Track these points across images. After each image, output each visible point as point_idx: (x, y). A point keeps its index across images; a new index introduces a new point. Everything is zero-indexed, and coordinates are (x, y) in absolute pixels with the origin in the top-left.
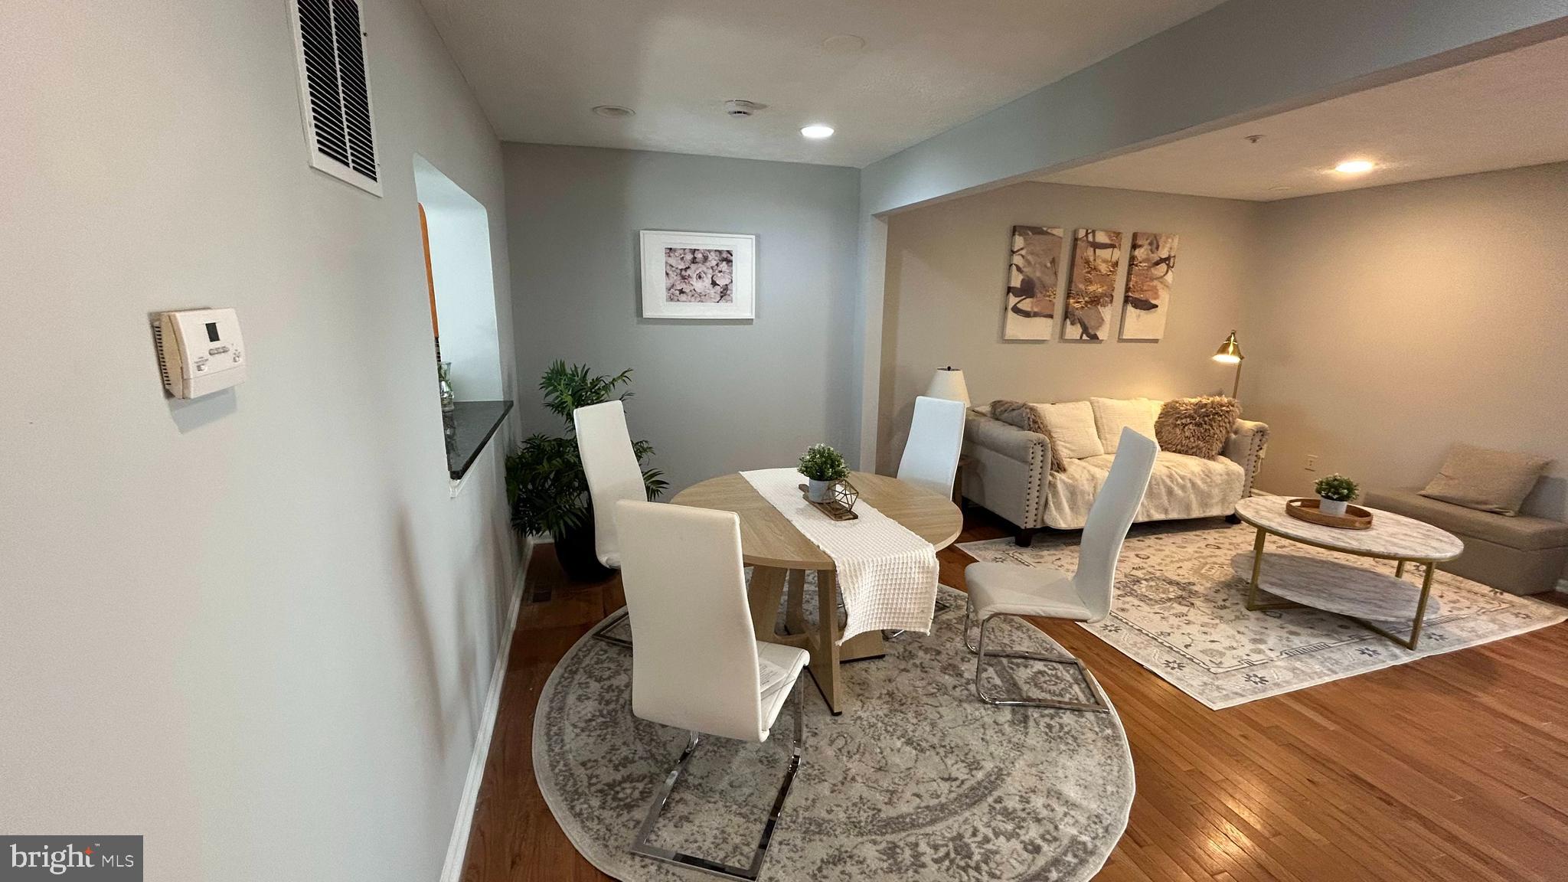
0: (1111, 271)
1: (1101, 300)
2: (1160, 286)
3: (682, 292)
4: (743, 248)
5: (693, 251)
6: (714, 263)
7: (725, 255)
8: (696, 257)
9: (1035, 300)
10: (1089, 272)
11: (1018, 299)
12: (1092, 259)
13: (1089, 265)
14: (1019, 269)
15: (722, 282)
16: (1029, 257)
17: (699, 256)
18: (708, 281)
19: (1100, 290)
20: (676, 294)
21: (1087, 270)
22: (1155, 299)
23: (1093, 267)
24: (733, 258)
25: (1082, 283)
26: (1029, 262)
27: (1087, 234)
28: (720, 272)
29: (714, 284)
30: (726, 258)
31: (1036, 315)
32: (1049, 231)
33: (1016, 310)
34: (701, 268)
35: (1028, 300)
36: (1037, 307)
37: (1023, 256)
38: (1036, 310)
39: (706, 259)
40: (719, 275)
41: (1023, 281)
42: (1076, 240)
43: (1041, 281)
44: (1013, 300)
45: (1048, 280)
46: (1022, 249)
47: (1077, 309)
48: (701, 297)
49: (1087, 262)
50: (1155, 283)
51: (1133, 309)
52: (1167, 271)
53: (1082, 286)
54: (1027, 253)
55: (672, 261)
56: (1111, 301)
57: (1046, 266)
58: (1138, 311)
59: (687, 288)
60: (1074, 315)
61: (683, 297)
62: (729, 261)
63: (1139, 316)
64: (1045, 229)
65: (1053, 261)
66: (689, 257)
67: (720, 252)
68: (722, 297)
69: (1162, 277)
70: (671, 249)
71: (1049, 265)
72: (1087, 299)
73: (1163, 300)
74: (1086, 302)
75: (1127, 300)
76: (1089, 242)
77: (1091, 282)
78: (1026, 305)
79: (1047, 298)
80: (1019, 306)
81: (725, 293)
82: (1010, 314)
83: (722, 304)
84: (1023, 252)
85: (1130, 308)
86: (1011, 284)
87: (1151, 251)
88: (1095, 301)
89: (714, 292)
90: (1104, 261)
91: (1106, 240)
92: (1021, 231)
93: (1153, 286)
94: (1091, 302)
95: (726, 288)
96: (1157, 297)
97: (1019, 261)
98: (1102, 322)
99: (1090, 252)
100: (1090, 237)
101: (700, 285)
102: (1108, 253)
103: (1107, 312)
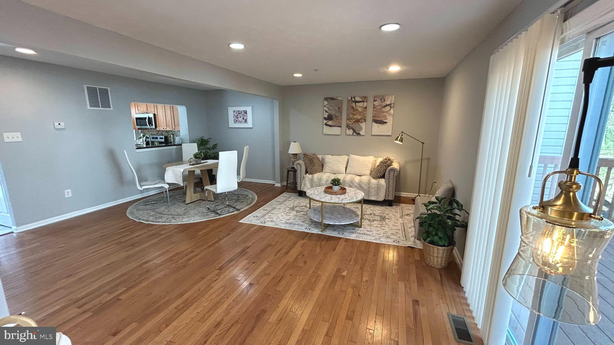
0: (363, 110)
1: (360, 121)
2: (387, 115)
3: (237, 121)
4: (249, 109)
5: (239, 111)
6: (243, 114)
7: (245, 112)
8: (239, 113)
9: (333, 121)
11: (327, 121)
13: (353, 109)
14: (326, 111)
15: (245, 118)
17: (240, 112)
18: (242, 118)
19: (360, 117)
20: (236, 121)
22: (385, 120)
23: (355, 109)
24: (247, 112)
25: (352, 115)
26: (330, 109)
28: (245, 116)
29: (243, 119)
30: (246, 112)
31: (334, 126)
32: (337, 98)
33: (326, 124)
34: (240, 115)
35: (331, 121)
38: (333, 124)
39: (241, 113)
42: (348, 100)
43: (335, 115)
44: (325, 122)
45: (338, 114)
46: (327, 105)
47: (351, 124)
48: (241, 122)
50: (385, 114)
51: (375, 124)
52: (390, 109)
54: (329, 106)
55: (235, 114)
56: (365, 121)
58: (378, 124)
59: (238, 120)
60: (350, 126)
61: (237, 122)
62: (246, 113)
63: (378, 126)
64: (335, 98)
65: (339, 108)
69: (388, 112)
70: (234, 111)
71: (337, 109)
72: (354, 120)
73: (390, 120)
74: (354, 122)
75: (373, 121)
76: (352, 101)
77: (355, 115)
78: (330, 123)
79: (338, 121)
81: (246, 121)
82: (325, 126)
83: (245, 123)
86: (324, 116)
87: (381, 102)
88: (358, 121)
89: (244, 121)
90: (360, 107)
91: (360, 100)
92: (326, 99)
93: (384, 115)
94: (356, 121)
95: (246, 120)
96: (387, 119)
97: (326, 109)
98: (361, 128)
99: (354, 104)
100: (353, 99)
101: (241, 119)
102: (361, 104)
103: (363, 125)
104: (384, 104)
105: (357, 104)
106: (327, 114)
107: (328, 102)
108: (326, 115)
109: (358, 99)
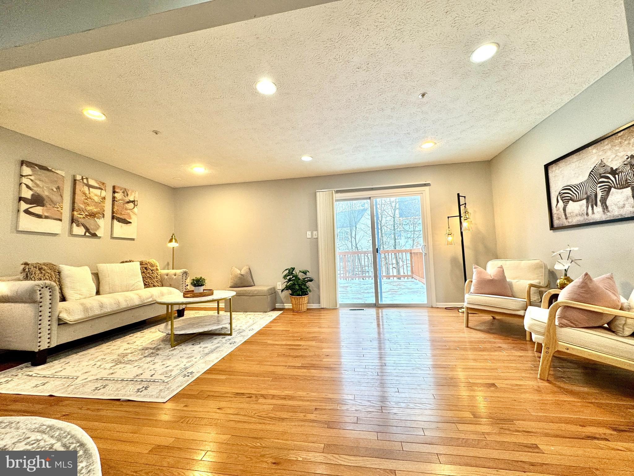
0: (101, 201)
1: (96, 215)
2: (131, 213)
9: (45, 208)
10: (86, 199)
11: (29, 206)
12: (87, 192)
13: (86, 195)
14: (28, 187)
19: (95, 210)
21: (85, 198)
22: (130, 219)
23: (89, 197)
25: (82, 204)
27: (82, 179)
31: (46, 217)
32: (53, 170)
35: (39, 208)
36: (47, 212)
37: (32, 180)
38: (46, 214)
41: (33, 195)
42: (75, 181)
43: (49, 198)
44: (24, 206)
45: (56, 198)
46: (30, 176)
47: (80, 218)
49: (85, 194)
50: (129, 211)
51: (118, 222)
52: (134, 207)
53: (82, 206)
54: (35, 179)
56: (104, 217)
57: (52, 190)
58: (121, 224)
60: (78, 221)
63: (122, 226)
64: (50, 168)
65: (58, 188)
69: (132, 209)
71: (55, 190)
72: (86, 213)
73: (134, 219)
74: (86, 215)
75: (113, 218)
76: (84, 183)
77: (88, 205)
78: (37, 210)
79: (56, 209)
80: (31, 210)
82: (24, 214)
84: (32, 178)
85: (115, 222)
86: (22, 196)
87: (124, 196)
88: (92, 215)
90: (96, 195)
91: (96, 185)
93: (127, 213)
94: (90, 215)
96: (130, 218)
97: (28, 182)
98: (98, 227)
99: (86, 189)
100: (85, 181)
102: (98, 192)
103: (101, 222)
104: (127, 199)
105: (91, 189)
106: (31, 192)
107: (32, 170)
109: (92, 182)
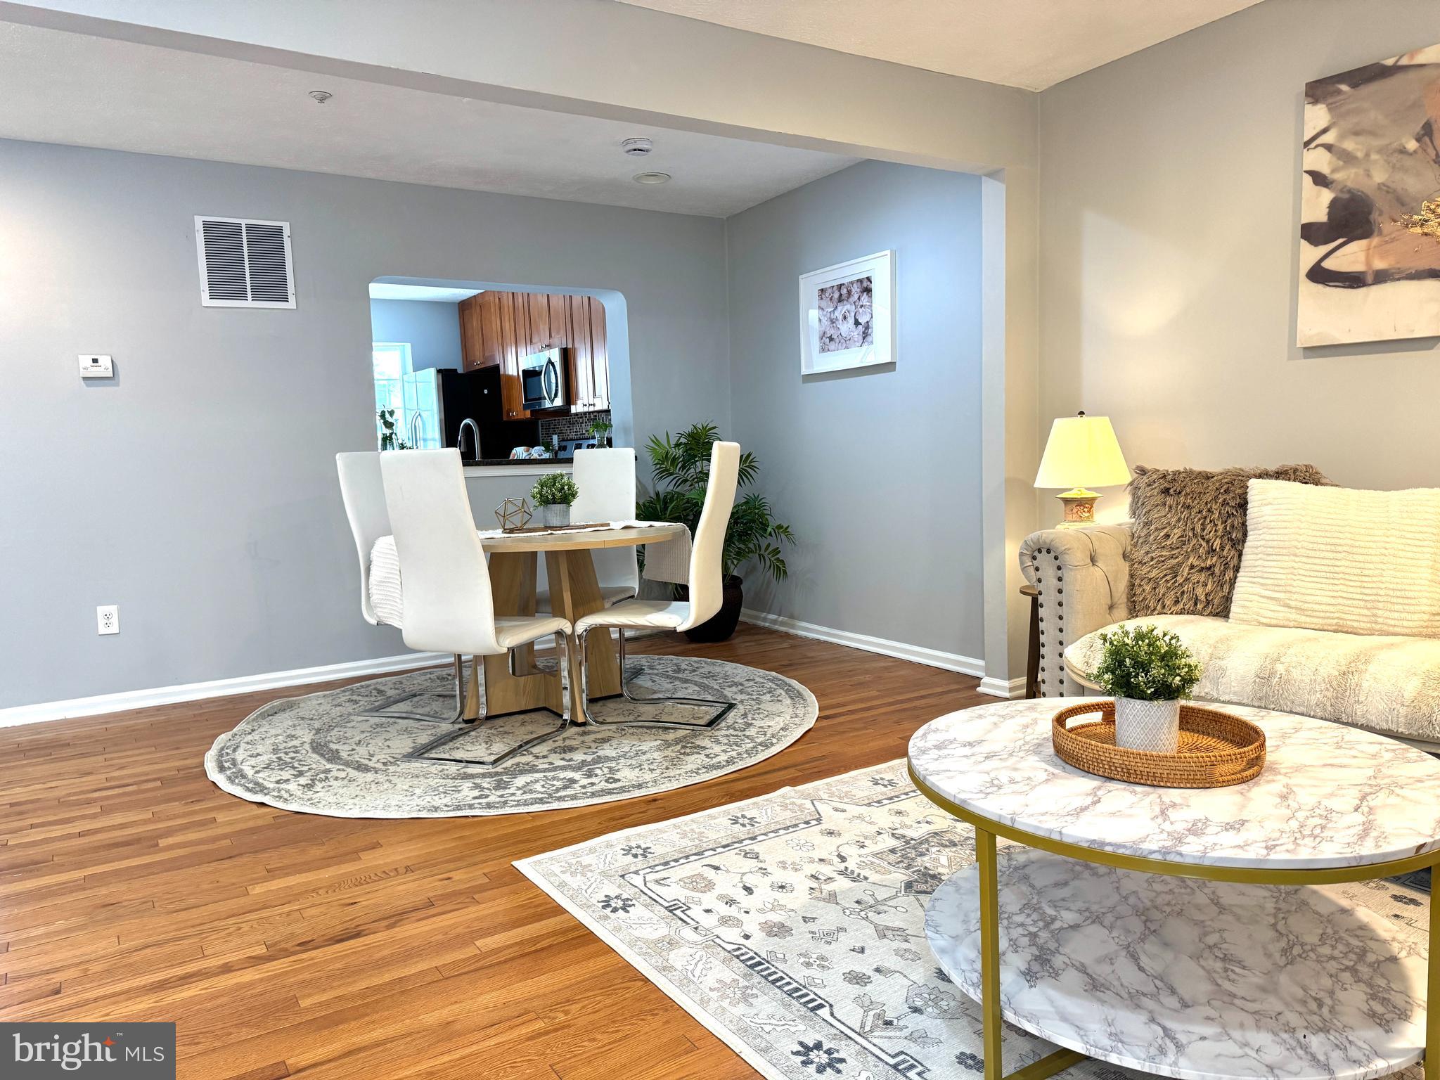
3: (831, 339)
4: (880, 269)
5: (840, 287)
6: (856, 296)
7: (865, 284)
8: (841, 294)
9: (1375, 240)
11: (1324, 249)
14: (1319, 179)
15: (863, 320)
16: (1349, 145)
17: (845, 291)
18: (851, 321)
20: (829, 341)
24: (874, 286)
26: (1347, 158)
28: (862, 306)
29: (857, 323)
30: (867, 287)
31: (1382, 277)
32: (1406, 60)
33: (1319, 275)
34: (846, 306)
35: (1356, 245)
36: (1383, 255)
37: (1329, 147)
38: (1379, 265)
39: (849, 292)
40: (861, 310)
41: (1333, 205)
43: (1389, 191)
44: (1310, 254)
45: (1417, 181)
46: (1325, 131)
48: (846, 342)
54: (1342, 137)
55: (823, 304)
57: (1403, 150)
59: (835, 334)
61: (832, 346)
62: (868, 290)
64: (1391, 61)
65: (1428, 131)
66: (836, 295)
67: (861, 281)
68: (864, 338)
70: (822, 290)
71: (1413, 144)
78: (1351, 257)
79: (1418, 229)
80: (1327, 264)
81: (866, 333)
82: (1307, 288)
83: (865, 347)
84: (1329, 138)
86: (1305, 219)
89: (857, 333)
92: (1318, 91)
95: (867, 326)
97: (1319, 160)
101: (846, 328)
106: (1327, 196)
107: (1331, 109)
108: (1317, 207)
